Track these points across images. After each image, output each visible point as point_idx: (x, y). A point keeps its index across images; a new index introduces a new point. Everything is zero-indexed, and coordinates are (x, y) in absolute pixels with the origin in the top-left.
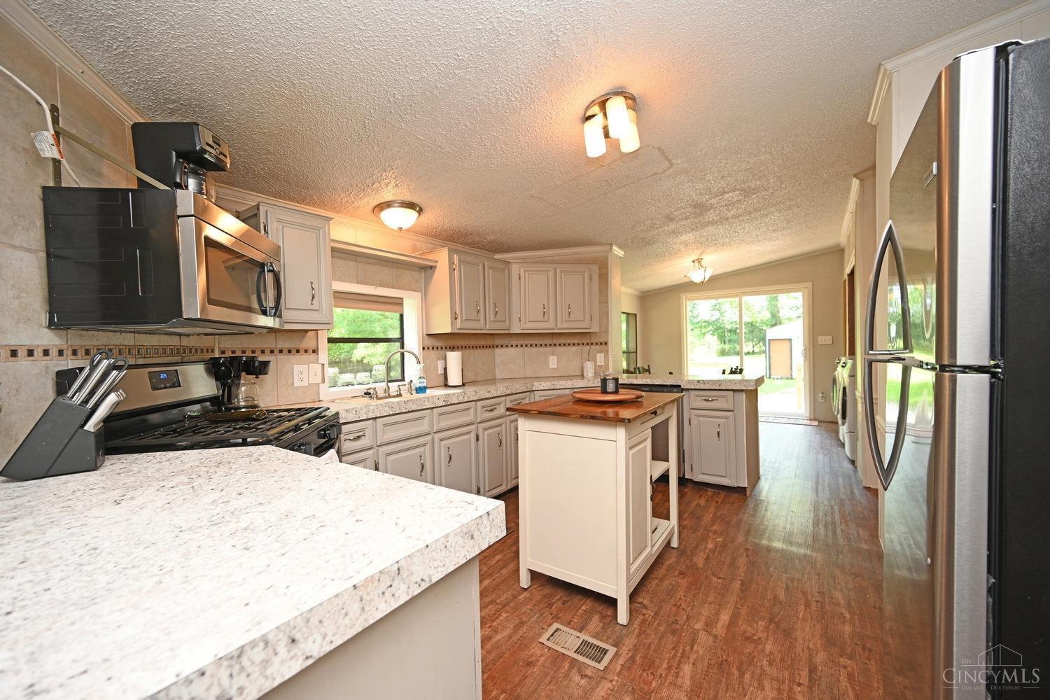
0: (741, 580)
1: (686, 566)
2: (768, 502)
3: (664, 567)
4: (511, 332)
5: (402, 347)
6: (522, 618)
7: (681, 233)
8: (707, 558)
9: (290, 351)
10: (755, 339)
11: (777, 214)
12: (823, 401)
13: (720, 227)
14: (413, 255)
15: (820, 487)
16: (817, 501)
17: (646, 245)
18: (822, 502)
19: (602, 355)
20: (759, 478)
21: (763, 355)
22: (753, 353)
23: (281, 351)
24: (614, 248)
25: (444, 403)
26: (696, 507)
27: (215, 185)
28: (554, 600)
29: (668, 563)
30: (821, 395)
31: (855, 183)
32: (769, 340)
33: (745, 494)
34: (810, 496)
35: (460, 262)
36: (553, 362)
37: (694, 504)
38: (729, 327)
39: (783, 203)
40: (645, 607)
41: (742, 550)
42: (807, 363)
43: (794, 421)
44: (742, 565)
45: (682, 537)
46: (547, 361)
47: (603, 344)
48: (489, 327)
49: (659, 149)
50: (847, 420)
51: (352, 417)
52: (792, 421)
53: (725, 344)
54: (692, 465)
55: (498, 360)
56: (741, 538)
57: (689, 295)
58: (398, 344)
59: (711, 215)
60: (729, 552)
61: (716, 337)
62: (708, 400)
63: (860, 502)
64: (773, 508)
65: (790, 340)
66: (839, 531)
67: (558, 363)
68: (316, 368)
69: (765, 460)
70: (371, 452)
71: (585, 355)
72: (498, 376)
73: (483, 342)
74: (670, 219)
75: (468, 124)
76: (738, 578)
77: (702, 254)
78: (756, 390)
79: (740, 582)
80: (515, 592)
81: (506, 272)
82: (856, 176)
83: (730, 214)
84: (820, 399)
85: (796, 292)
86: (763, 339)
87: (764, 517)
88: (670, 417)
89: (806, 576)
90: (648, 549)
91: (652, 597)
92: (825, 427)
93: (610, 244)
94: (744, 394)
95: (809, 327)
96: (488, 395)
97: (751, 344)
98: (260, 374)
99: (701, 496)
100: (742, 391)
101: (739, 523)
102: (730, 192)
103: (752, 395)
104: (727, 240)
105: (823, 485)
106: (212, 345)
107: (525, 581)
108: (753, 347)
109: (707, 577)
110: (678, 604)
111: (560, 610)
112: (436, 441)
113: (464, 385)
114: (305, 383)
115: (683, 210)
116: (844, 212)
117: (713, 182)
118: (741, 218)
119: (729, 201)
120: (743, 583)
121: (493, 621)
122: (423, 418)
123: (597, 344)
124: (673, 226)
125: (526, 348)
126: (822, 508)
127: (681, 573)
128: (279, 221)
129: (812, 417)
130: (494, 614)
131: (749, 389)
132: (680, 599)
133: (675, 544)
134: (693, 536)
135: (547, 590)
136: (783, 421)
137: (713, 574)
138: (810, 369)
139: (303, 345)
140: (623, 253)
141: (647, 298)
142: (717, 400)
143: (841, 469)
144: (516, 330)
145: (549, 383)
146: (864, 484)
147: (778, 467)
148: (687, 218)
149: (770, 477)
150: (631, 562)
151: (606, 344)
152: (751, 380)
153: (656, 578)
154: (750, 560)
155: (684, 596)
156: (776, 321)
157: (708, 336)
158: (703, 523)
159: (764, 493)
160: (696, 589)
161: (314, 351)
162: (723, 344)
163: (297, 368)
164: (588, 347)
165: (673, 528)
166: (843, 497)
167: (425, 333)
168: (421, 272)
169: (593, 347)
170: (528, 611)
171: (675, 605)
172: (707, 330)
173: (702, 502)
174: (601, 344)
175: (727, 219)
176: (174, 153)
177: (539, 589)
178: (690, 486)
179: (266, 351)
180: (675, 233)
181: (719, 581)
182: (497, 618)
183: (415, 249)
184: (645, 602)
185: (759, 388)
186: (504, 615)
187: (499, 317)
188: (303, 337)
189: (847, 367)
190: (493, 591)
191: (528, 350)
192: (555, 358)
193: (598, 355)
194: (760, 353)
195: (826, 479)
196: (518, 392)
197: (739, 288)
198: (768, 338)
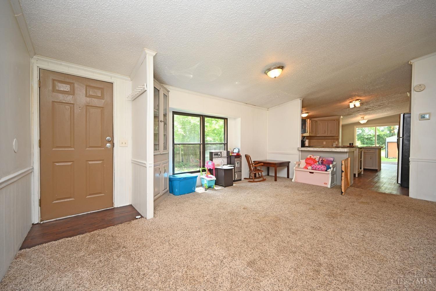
57: (357, 126)
77: (365, 116)
93: (340, 116)
151: (338, 139)
169: (334, 140)
192: (325, 142)
193: (336, 142)
197: (375, 124)
198: (387, 141)
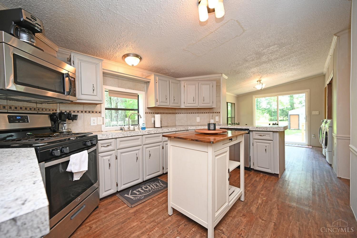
0: (274, 223)
1: (247, 211)
2: (289, 182)
3: (236, 211)
4: (181, 108)
5: (138, 113)
6: (163, 232)
7: (251, 68)
8: (258, 208)
9: (89, 112)
10: (284, 115)
11: (294, 57)
12: (314, 138)
13: (268, 64)
14: (143, 77)
15: (314, 176)
16: (313, 183)
17: (237, 74)
18: (316, 183)
19: (218, 117)
20: (285, 170)
21: (287, 121)
22: (283, 120)
23: (86, 112)
24: (223, 75)
25: (148, 133)
26: (254, 181)
27: (58, 48)
28: (181, 223)
29: (238, 208)
30: (313, 135)
31: (335, 38)
32: (290, 115)
33: (278, 177)
34: (310, 180)
35: (159, 79)
36: (198, 119)
37: (254, 180)
38: (274, 111)
39: (298, 51)
40: (223, 233)
41: (275, 206)
42: (307, 123)
43: (301, 146)
44: (275, 214)
45: (246, 196)
46: (196, 119)
47: (218, 113)
48: (171, 105)
49: (237, 21)
50: (328, 146)
51: (105, 137)
52: (300, 145)
53: (272, 117)
54: (254, 163)
55: (177, 119)
56: (275, 199)
57: (256, 96)
58: (136, 112)
59: (264, 58)
60: (269, 206)
61: (268, 114)
62: (261, 136)
63: (336, 184)
64: (292, 185)
65: (299, 115)
66: (326, 199)
67: (200, 120)
68: (100, 119)
69: (288, 162)
70: (114, 152)
71: (211, 117)
72: (177, 124)
73: (171, 112)
74: (246, 61)
75: (146, 10)
76: (273, 221)
77: (261, 78)
78: (284, 131)
79: (274, 224)
80: (165, 217)
81: (179, 84)
82: (335, 35)
83: (273, 58)
84: (313, 137)
85: (302, 93)
86: (287, 115)
87: (287, 189)
88: (241, 141)
89: (310, 224)
90: (227, 204)
91: (228, 228)
92: (315, 149)
93: (222, 73)
94: (278, 134)
95: (308, 107)
96: (167, 131)
97: (282, 117)
98: (73, 120)
99: (257, 177)
100: (277, 132)
101: (274, 191)
102: (272, 46)
103: (282, 134)
104: (272, 71)
105: (316, 175)
106: (55, 108)
107: (170, 212)
108: (283, 118)
109: (257, 219)
110: (240, 233)
111: (182, 229)
112: (144, 148)
113: (161, 127)
114: (96, 124)
115: (251, 56)
116: (327, 55)
117: (264, 40)
118: (278, 60)
119: (272, 50)
120: (275, 225)
121: (151, 232)
122: (138, 139)
123: (216, 113)
124: (247, 64)
125: (188, 114)
126: (316, 186)
127: (244, 215)
128: (79, 59)
129: (309, 145)
130: (152, 228)
131: (281, 131)
132: (242, 230)
133: (242, 199)
134: (252, 196)
135: (179, 218)
136: (296, 145)
137: (260, 218)
138: (308, 125)
139: (95, 110)
140: (227, 78)
141: (239, 97)
142: (265, 135)
143: (324, 168)
144: (183, 107)
145: (194, 127)
146: (337, 176)
147: (294, 165)
148: (253, 60)
149: (290, 170)
150: (216, 211)
151: (219, 113)
152: (281, 127)
153: (231, 217)
154: (279, 211)
155: (244, 229)
156: (292, 108)
157: (265, 114)
158: (257, 189)
159: (287, 177)
160: (250, 225)
161: (100, 112)
162: (271, 117)
163: (92, 119)
164: (212, 114)
165: (242, 192)
166: (327, 181)
167: (146, 107)
168: (145, 84)
169: (214, 114)
170: (168, 228)
171: (238, 234)
172: (265, 112)
173: (258, 179)
174: (217, 113)
175: (271, 60)
176: (13, 22)
177: (176, 216)
178: (253, 171)
179: (79, 112)
180: (248, 68)
181: (263, 222)
182: (153, 230)
183: (143, 75)
184: (224, 230)
185: (285, 131)
186: (157, 229)
187: (175, 102)
188: (95, 107)
189: (328, 123)
190: (156, 215)
191: (189, 114)
192: (199, 118)
193: (216, 117)
194: (286, 120)
195: (318, 172)
196: (181, 130)
197: (277, 92)
198: (289, 114)
